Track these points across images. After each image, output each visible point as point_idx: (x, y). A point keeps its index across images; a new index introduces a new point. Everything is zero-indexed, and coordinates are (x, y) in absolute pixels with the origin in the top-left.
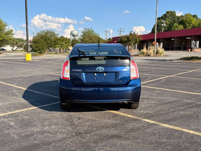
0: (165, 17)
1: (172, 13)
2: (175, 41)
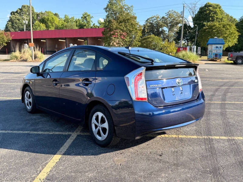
2: (47, 43)
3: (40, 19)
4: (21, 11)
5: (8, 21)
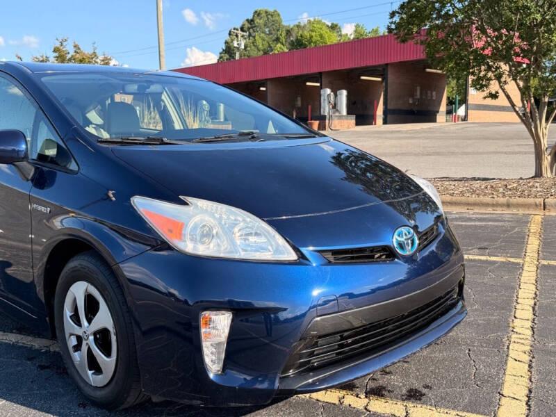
0: (252, 28)
1: (270, 17)
2: (268, 94)
3: (292, 41)
4: (251, 25)
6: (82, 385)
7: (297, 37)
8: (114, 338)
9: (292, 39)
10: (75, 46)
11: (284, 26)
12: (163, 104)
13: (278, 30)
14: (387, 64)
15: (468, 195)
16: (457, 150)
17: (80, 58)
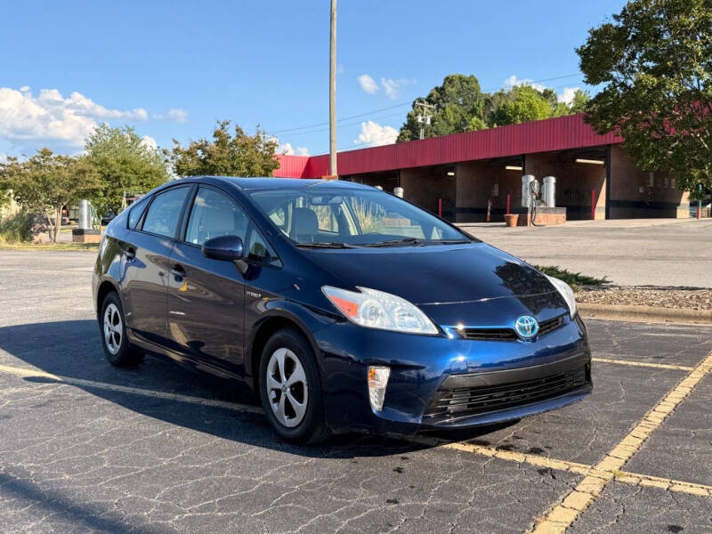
0: (441, 98)
1: (465, 84)
2: (457, 181)
3: (492, 113)
4: (441, 94)
5: (403, 126)
6: (278, 427)
7: (499, 107)
8: (306, 388)
9: (492, 110)
10: (237, 130)
11: (482, 95)
12: (340, 209)
13: (475, 100)
14: (609, 145)
15: (669, 305)
16: (688, 254)
17: (243, 143)
